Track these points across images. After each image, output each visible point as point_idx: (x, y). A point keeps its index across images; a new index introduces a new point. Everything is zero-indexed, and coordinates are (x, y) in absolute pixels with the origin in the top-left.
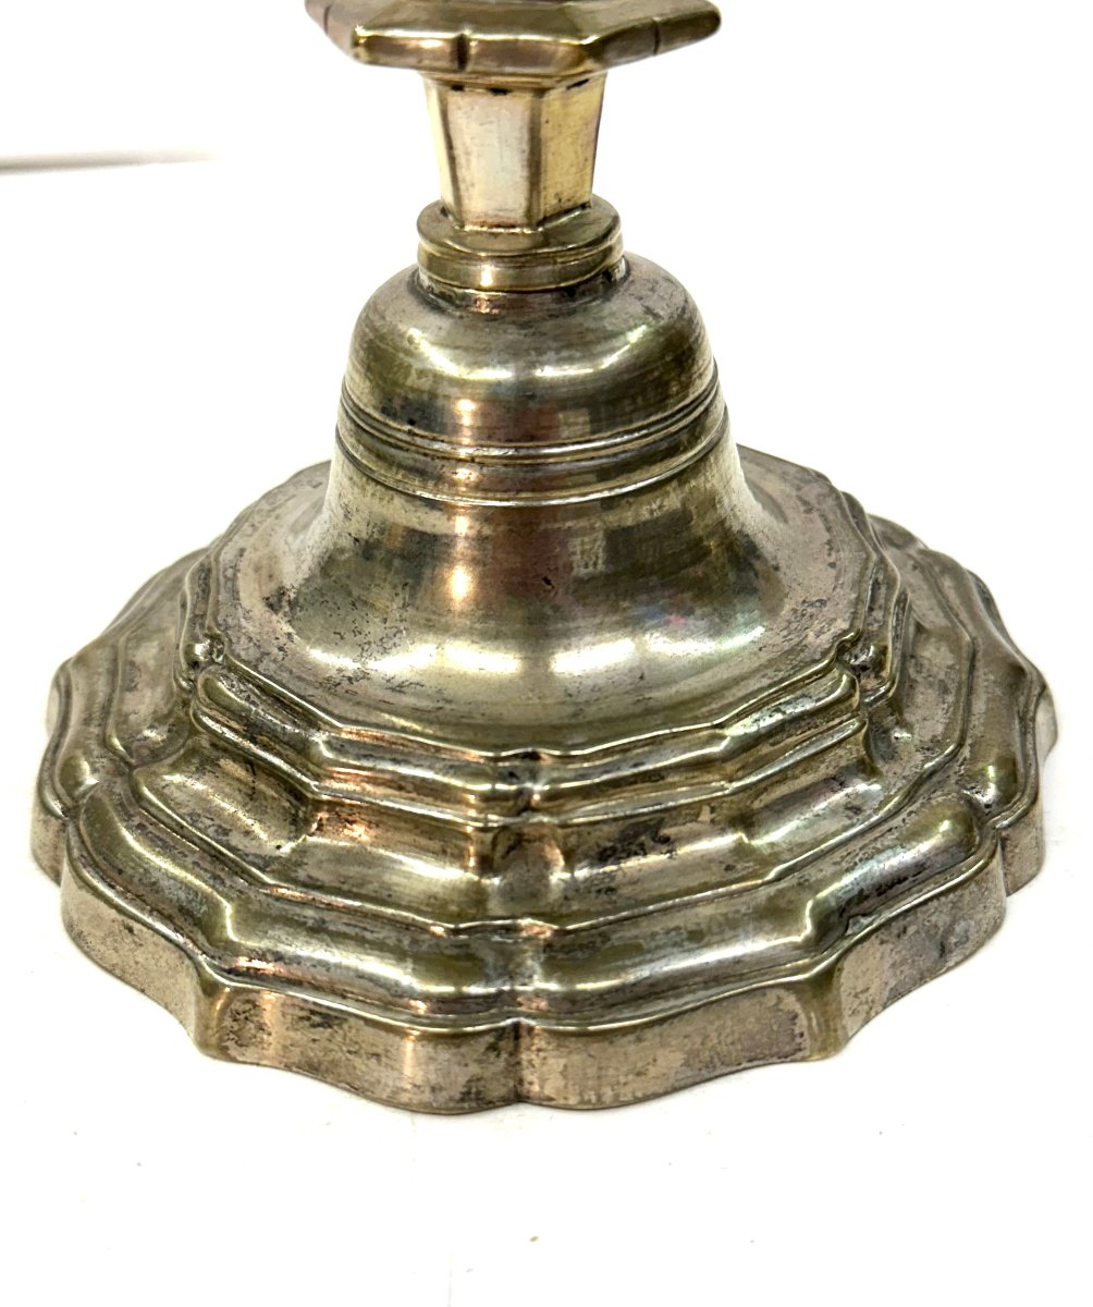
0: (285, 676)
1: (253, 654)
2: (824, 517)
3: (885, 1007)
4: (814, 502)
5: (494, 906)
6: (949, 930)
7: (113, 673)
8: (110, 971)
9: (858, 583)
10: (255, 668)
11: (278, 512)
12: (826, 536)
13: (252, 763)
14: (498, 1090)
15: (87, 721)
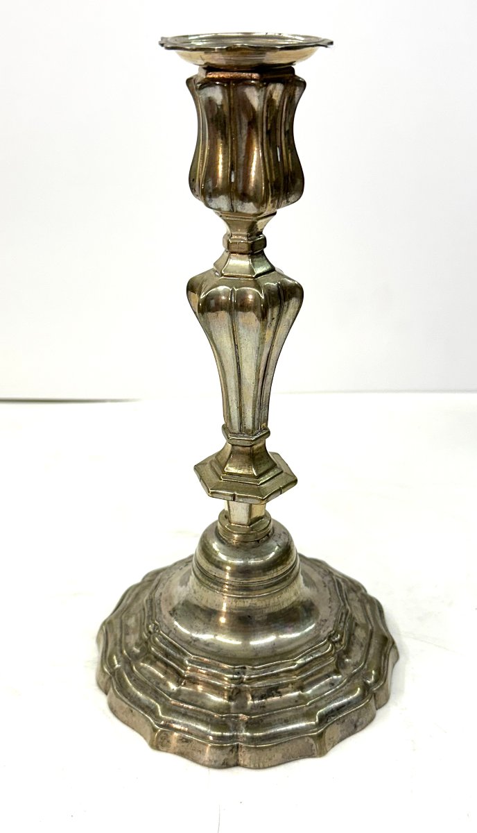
0: (176, 639)
1: (167, 631)
2: (329, 589)
3: (338, 743)
4: (326, 583)
5: (232, 710)
6: (357, 721)
7: (121, 628)
8: (124, 722)
9: (336, 614)
10: (168, 636)
11: (171, 579)
12: (329, 596)
13: (167, 665)
14: (232, 763)
15: (115, 644)
